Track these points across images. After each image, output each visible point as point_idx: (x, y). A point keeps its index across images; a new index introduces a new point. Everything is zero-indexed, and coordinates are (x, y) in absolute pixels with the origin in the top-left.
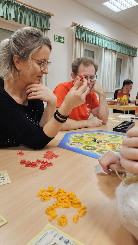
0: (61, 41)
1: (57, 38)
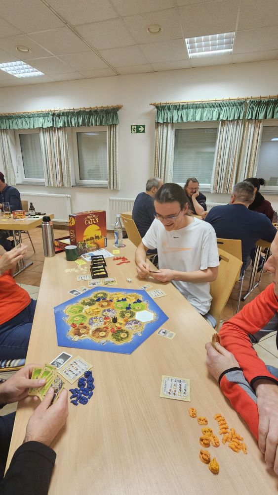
0: (141, 130)
1: (135, 128)
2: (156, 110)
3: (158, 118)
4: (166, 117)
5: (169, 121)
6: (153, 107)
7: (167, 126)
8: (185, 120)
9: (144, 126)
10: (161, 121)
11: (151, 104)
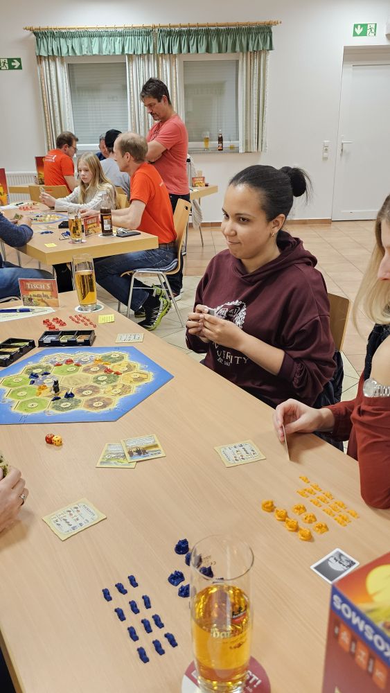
0: (15, 66)
1: (4, 63)
2: (33, 36)
3: (39, 49)
4: (50, 49)
5: (55, 53)
6: (29, 32)
7: (54, 60)
8: (78, 54)
9: (19, 60)
10: (44, 53)
11: (26, 29)
